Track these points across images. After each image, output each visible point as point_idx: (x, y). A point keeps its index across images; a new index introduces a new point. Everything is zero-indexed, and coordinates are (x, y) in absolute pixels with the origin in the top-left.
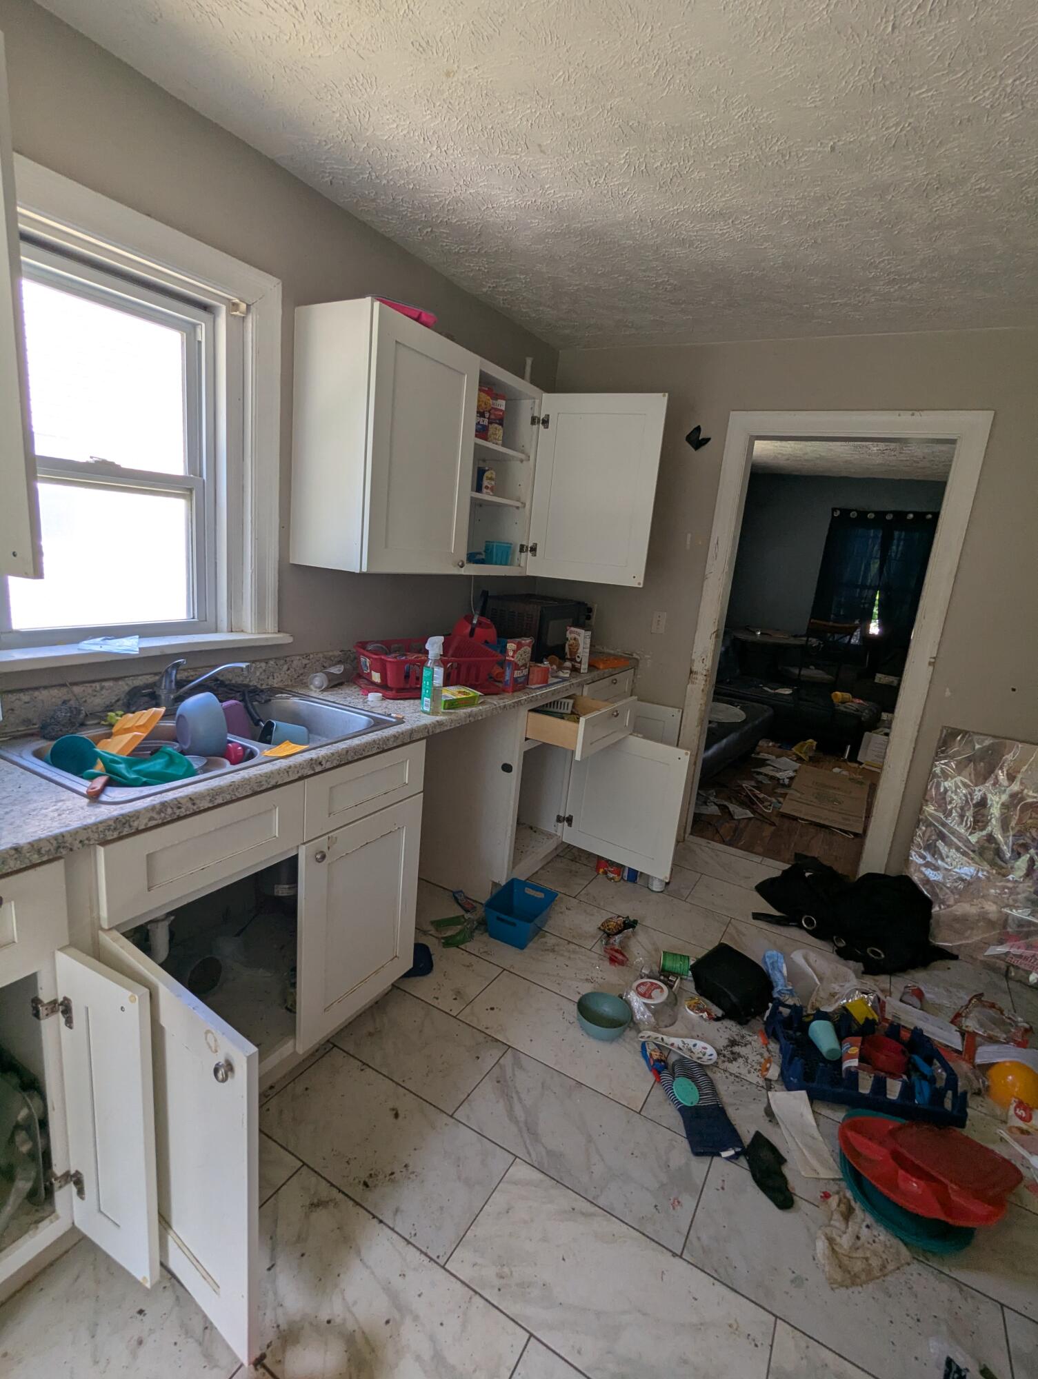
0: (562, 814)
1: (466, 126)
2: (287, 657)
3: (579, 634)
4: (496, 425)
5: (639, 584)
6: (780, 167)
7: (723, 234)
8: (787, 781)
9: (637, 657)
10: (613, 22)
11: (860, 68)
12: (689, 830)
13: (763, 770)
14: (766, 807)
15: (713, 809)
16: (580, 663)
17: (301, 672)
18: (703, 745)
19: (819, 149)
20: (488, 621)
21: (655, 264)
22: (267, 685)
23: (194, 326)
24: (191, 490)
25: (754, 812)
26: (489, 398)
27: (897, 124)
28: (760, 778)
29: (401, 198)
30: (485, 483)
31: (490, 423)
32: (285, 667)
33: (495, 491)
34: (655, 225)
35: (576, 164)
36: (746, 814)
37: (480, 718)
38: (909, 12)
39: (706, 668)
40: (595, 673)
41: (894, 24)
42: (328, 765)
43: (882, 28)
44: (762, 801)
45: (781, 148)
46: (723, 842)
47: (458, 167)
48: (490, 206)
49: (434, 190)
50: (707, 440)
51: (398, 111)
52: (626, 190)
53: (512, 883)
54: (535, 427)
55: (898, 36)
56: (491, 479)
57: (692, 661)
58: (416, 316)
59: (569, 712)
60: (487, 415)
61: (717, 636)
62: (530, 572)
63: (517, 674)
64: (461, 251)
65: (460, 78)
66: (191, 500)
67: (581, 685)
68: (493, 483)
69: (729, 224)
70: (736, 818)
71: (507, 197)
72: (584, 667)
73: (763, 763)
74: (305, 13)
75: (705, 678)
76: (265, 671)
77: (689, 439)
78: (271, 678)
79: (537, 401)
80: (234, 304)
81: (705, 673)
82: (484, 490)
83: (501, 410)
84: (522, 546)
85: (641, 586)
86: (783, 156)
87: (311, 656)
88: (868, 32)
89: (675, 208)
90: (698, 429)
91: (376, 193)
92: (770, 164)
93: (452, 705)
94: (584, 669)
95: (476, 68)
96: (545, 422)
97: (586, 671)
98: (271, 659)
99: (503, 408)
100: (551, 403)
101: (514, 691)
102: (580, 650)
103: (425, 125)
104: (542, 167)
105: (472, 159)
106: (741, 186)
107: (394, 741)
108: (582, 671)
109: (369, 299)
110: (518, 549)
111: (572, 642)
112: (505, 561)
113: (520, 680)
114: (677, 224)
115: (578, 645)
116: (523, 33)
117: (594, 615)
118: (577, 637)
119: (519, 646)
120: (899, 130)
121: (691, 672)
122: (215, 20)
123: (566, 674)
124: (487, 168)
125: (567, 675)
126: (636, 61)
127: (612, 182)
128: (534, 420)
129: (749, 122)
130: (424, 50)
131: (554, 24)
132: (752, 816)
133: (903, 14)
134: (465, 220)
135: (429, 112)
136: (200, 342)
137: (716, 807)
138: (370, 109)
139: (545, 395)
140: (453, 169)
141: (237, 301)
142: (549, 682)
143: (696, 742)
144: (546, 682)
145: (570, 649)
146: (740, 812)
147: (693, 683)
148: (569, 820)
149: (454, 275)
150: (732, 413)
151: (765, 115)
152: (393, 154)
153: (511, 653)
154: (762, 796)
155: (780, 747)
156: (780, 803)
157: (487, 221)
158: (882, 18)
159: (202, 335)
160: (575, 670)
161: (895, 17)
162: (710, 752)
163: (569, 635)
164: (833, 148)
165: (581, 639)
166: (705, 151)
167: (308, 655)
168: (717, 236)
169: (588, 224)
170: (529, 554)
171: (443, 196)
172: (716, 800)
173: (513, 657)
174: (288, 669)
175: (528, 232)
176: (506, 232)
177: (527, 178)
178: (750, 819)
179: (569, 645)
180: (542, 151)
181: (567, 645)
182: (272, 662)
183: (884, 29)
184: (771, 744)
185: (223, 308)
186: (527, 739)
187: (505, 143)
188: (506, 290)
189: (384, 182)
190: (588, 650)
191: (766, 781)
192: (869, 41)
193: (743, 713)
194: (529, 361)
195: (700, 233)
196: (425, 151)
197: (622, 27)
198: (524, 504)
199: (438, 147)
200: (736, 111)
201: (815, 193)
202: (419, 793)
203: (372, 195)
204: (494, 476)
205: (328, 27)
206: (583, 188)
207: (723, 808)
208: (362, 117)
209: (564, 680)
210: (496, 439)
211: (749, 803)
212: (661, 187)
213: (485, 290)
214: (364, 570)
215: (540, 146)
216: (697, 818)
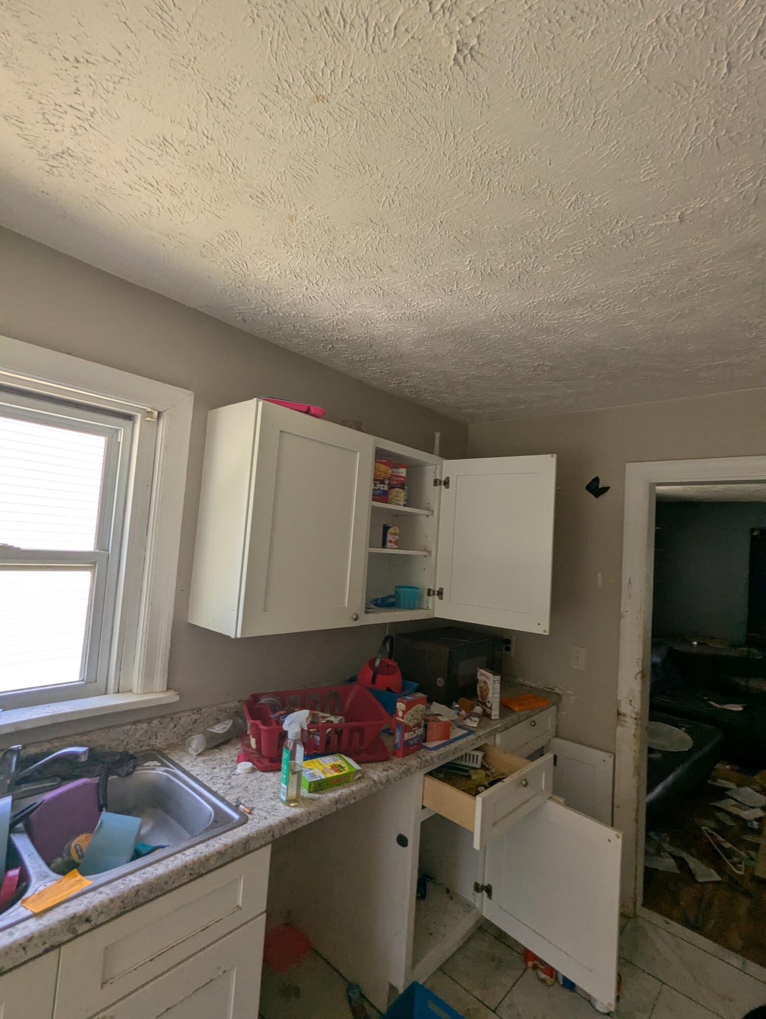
0: (480, 883)
1: (324, 260)
2: (174, 714)
3: (488, 678)
4: (398, 489)
5: (545, 631)
6: (627, 247)
7: (584, 318)
8: (756, 825)
9: (559, 692)
10: (415, 138)
11: (696, 125)
12: (640, 900)
13: (721, 804)
14: (734, 864)
15: (667, 864)
16: (490, 708)
17: (189, 728)
18: (644, 788)
19: (666, 222)
20: (395, 664)
21: (526, 351)
22: (148, 746)
23: (117, 431)
24: (95, 563)
25: (720, 872)
26: (387, 468)
27: (755, 178)
28: (720, 815)
29: (299, 325)
30: (389, 538)
31: (391, 487)
32: (171, 725)
33: (399, 544)
34: (516, 318)
35: (427, 277)
36: (711, 876)
37: (353, 801)
38: (747, 43)
39: (636, 710)
40: (508, 719)
41: (728, 64)
42: (102, 919)
43: (714, 71)
44: (729, 854)
45: (622, 229)
46: (686, 923)
47: (331, 295)
48: (370, 322)
49: (321, 316)
50: (606, 489)
51: (266, 257)
52: (479, 293)
53: (413, 989)
54: (438, 488)
55: (737, 77)
56: (395, 534)
57: (618, 703)
58: (305, 410)
59: (478, 765)
60: (387, 482)
61: (643, 677)
62: (438, 614)
63: (407, 736)
64: (362, 359)
65: (302, 219)
66: (95, 571)
67: (493, 733)
68: (397, 537)
69: (587, 309)
70: (699, 880)
71: (381, 313)
72: (495, 713)
73: (722, 793)
74: (160, 188)
75: (634, 721)
76: (146, 732)
77: (589, 488)
78: (154, 737)
79: (438, 467)
80: (148, 412)
81: (634, 716)
82: (389, 544)
83: (402, 477)
84: (429, 590)
85: (547, 634)
86: (627, 236)
87: (204, 710)
88: (697, 81)
89: (531, 301)
90: (596, 480)
91: (279, 324)
92: (615, 246)
93: (319, 786)
94: (495, 715)
95: (310, 208)
96: (446, 483)
97: (497, 717)
98: (155, 718)
99: (404, 475)
100: (451, 468)
101: (404, 755)
102: (490, 695)
103: (291, 265)
104: (400, 284)
105: (340, 287)
106: (589, 272)
107: (218, 859)
108: (493, 718)
109: (255, 399)
110: (426, 593)
111: (482, 684)
112: (415, 605)
113: (411, 742)
114: (537, 315)
115: (487, 689)
116: (337, 167)
117: (513, 647)
118: (486, 680)
119: (409, 706)
120: (758, 183)
121: (619, 714)
122: (101, 207)
123: (472, 723)
124: (355, 292)
125: (475, 725)
126: (449, 171)
127: (464, 288)
128: (436, 483)
129: (581, 209)
130: (263, 201)
131: (361, 152)
132: (719, 878)
133: (739, 47)
134: (355, 335)
135: (289, 253)
136: (119, 442)
137: (672, 860)
138: (244, 259)
139: (446, 462)
140: (329, 297)
141: (149, 410)
142: (452, 737)
143: (634, 795)
144: (448, 738)
145: (481, 691)
146: (705, 873)
147: (623, 726)
148: (488, 890)
149: (363, 378)
150: (627, 464)
151: (597, 199)
152: (278, 292)
153: (400, 714)
154: (728, 845)
155: (738, 771)
156: (752, 859)
157: (374, 335)
158: (712, 60)
159: (121, 438)
160: (486, 715)
161: (728, 54)
162: (653, 795)
163: (480, 678)
164: (682, 219)
165: (490, 683)
166: (544, 246)
167: (199, 710)
168: (578, 321)
169: (456, 326)
170: (436, 597)
171: (329, 319)
172: (671, 849)
173: (402, 718)
174: (175, 726)
175: (409, 339)
176: (390, 341)
177: (390, 295)
178: (717, 882)
179: (480, 688)
180: (395, 271)
181: (478, 687)
182: (156, 722)
183: (716, 73)
184: (728, 767)
185: (139, 416)
186: (423, 807)
187: (361, 269)
188: (408, 385)
189: (281, 314)
190: (498, 695)
191: (730, 823)
192: (701, 92)
193: (688, 737)
194: (438, 435)
195: (561, 320)
196: (301, 286)
197: (425, 142)
198: (430, 552)
199: (309, 281)
200: (565, 201)
201: (671, 266)
202: (260, 915)
203: (277, 325)
204: (397, 532)
205: (182, 196)
206: (441, 297)
207: (682, 864)
208: (241, 266)
209: (471, 732)
210: (397, 500)
211: (713, 857)
212: (511, 286)
213: (392, 386)
214: (239, 636)
215: (390, 266)
216: (650, 874)
